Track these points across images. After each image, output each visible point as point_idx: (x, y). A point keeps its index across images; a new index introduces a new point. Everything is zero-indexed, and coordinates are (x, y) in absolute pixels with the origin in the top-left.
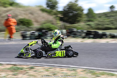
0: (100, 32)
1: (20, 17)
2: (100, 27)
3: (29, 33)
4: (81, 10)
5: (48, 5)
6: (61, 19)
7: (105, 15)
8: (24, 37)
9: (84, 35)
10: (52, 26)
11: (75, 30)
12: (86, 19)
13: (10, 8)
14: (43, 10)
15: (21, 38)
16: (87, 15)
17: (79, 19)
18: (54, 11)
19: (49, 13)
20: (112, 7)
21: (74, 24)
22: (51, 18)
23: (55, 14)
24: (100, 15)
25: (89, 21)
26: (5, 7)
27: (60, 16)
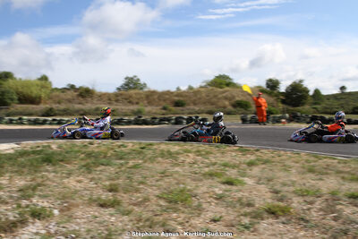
0: (327, 117)
1: (237, 99)
2: (329, 110)
3: (249, 116)
4: (306, 91)
5: (268, 85)
6: (283, 102)
7: (334, 96)
8: (244, 121)
9: (308, 120)
10: (273, 109)
11: (299, 114)
12: (312, 101)
13: (227, 88)
14: (263, 91)
15: (240, 122)
16: (313, 96)
17: (304, 101)
18: (275, 92)
19: (270, 94)
20: (343, 88)
21: (298, 106)
22: (272, 100)
23: (276, 96)
24: (329, 97)
25: (315, 104)
26: (221, 88)
27: (282, 97)
